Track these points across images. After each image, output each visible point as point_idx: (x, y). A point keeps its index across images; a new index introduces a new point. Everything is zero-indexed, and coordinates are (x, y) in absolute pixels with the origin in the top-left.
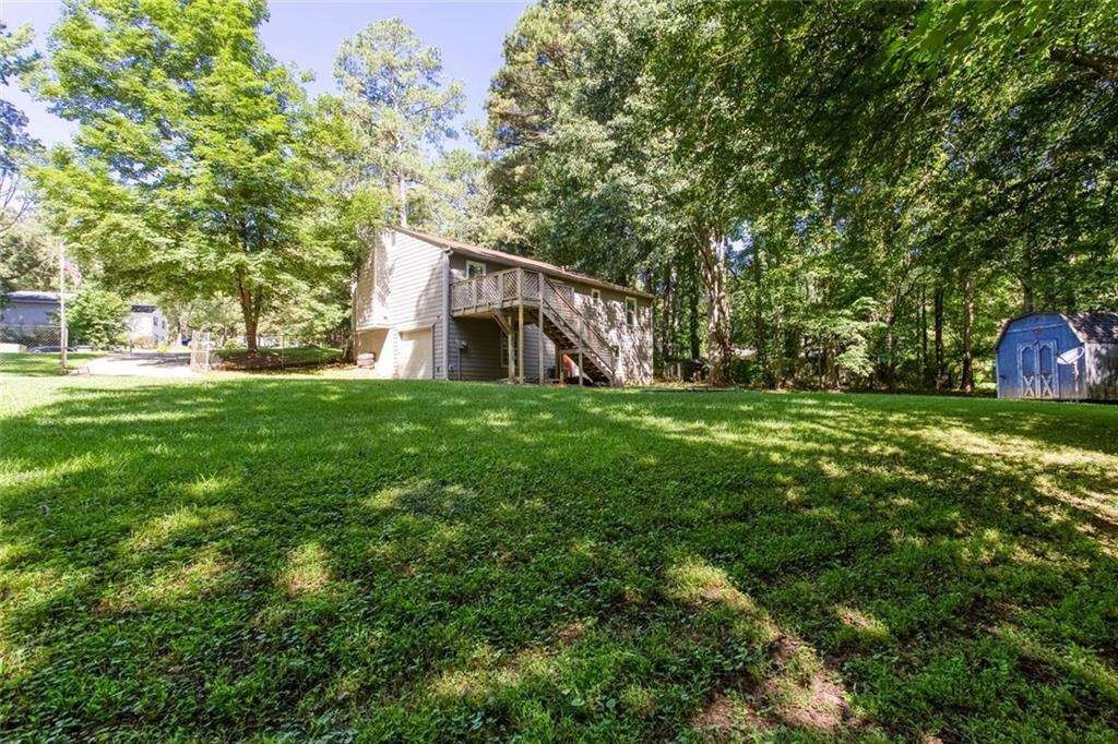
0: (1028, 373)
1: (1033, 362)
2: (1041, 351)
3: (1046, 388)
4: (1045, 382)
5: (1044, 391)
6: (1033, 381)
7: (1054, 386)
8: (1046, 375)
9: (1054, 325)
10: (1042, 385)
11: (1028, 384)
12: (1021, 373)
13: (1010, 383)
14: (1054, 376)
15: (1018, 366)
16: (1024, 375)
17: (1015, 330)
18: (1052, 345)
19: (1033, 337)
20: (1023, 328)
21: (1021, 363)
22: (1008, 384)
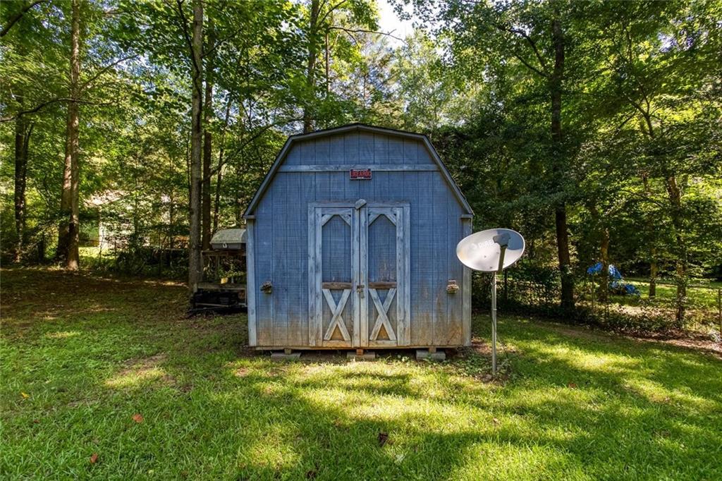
0: (338, 280)
1: (348, 253)
2: (371, 226)
3: (382, 320)
4: (378, 305)
5: (377, 327)
6: (349, 304)
7: (399, 317)
8: (383, 288)
9: (405, 168)
10: (373, 313)
11: (336, 309)
12: (316, 280)
13: (286, 303)
14: (402, 292)
15: (311, 262)
16: (324, 287)
17: (304, 168)
18: (399, 215)
19: (349, 189)
20: (327, 164)
21: (319, 257)
22: (278, 308)
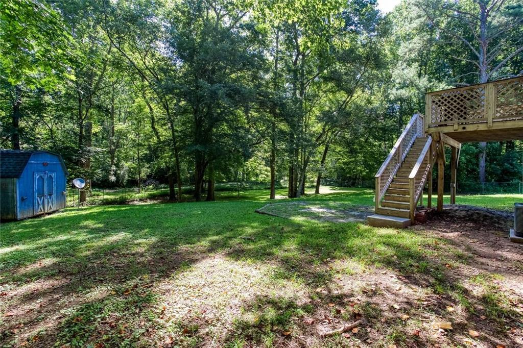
0: (41, 195)
1: (43, 186)
2: (48, 179)
3: (50, 204)
4: (49, 200)
5: (49, 206)
6: (43, 201)
7: (54, 203)
8: (50, 195)
9: (55, 163)
11: (40, 202)
12: (36, 195)
13: (27, 203)
14: (54, 196)
15: (35, 190)
16: (38, 197)
17: (33, 162)
18: (54, 175)
19: (43, 168)
20: (38, 161)
21: (37, 188)
22: (25, 205)
